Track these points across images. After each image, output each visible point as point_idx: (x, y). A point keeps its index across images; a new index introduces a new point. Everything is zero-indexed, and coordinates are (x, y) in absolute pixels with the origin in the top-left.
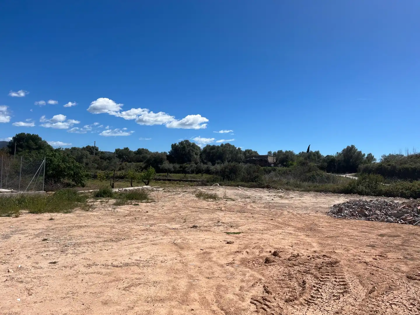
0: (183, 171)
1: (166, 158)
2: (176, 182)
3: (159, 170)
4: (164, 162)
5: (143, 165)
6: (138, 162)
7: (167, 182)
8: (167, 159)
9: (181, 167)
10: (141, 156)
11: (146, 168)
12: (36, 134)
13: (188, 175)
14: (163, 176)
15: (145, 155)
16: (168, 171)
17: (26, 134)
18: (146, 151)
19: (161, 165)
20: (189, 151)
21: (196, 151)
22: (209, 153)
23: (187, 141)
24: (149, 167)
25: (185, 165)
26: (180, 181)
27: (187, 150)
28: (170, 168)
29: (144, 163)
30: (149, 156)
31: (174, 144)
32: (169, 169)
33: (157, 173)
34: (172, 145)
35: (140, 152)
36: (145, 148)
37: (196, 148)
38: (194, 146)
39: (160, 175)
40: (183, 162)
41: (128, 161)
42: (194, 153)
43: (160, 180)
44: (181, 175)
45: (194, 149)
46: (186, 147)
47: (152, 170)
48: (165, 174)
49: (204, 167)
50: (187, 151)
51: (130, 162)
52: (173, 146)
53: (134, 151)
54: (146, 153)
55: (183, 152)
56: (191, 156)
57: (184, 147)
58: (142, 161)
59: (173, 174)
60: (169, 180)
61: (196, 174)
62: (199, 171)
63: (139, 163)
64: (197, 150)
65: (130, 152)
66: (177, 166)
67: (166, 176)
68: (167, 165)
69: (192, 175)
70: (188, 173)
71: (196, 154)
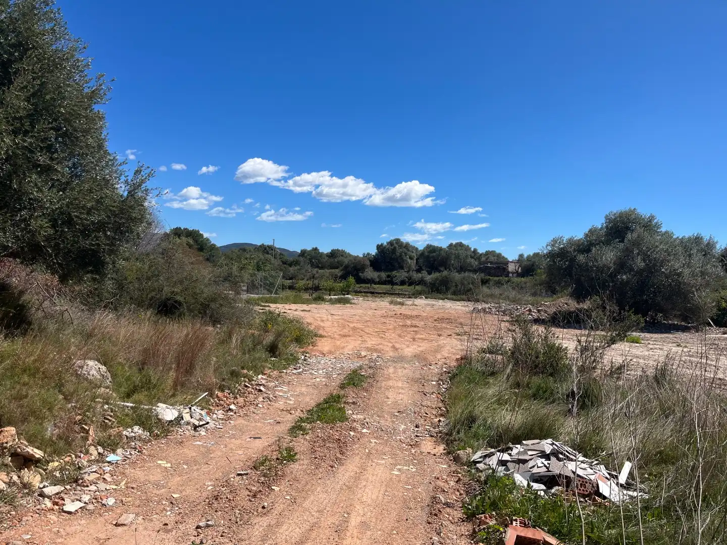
0: (390, 282)
1: (368, 263)
2: (380, 296)
3: (359, 281)
4: (366, 270)
5: (339, 273)
6: (332, 268)
7: (369, 295)
8: (371, 266)
9: (388, 276)
10: (336, 260)
11: (344, 277)
12: (197, 229)
13: (395, 287)
14: (365, 288)
15: (341, 258)
16: (371, 281)
17: (182, 228)
18: (342, 253)
19: (362, 273)
20: (401, 254)
21: (410, 253)
22: (428, 257)
23: (398, 241)
24: (349, 277)
25: (394, 273)
26: (385, 294)
27: (399, 251)
28: (374, 277)
29: (341, 270)
30: (346, 261)
31: (380, 244)
32: (372, 279)
33: (357, 284)
34: (378, 245)
35: (334, 254)
36: (340, 249)
37: (410, 249)
38: (407, 246)
39: (361, 287)
40: (392, 270)
41: (318, 267)
42: (408, 256)
43: (361, 292)
44: (388, 287)
45: (408, 250)
46: (397, 249)
47: (351, 279)
48: (367, 285)
49: (416, 276)
50: (398, 254)
51: (322, 268)
52: (379, 247)
53: (325, 252)
54: (342, 256)
55: (392, 255)
56: (403, 261)
57: (394, 250)
58: (337, 268)
59: (378, 286)
60: (372, 293)
61: (409, 286)
62: (411, 283)
63: (334, 270)
64: (413, 252)
65: (322, 254)
66: (383, 275)
67: (368, 288)
68: (370, 273)
69: (401, 287)
70: (396, 284)
71: (411, 258)
